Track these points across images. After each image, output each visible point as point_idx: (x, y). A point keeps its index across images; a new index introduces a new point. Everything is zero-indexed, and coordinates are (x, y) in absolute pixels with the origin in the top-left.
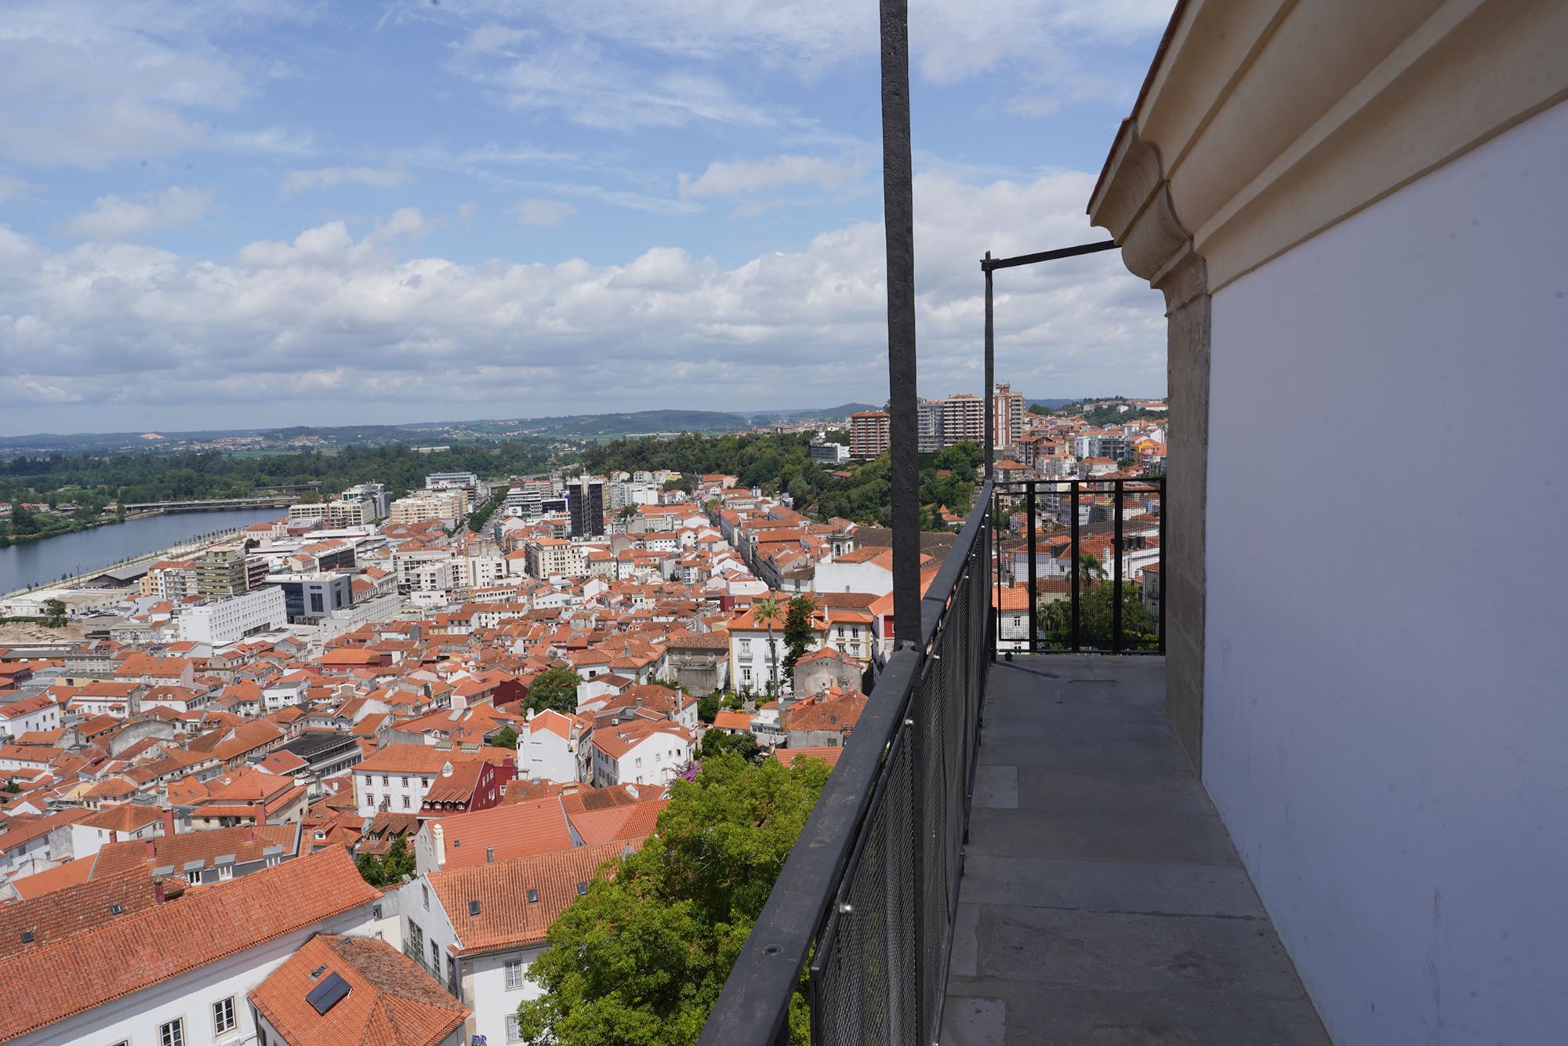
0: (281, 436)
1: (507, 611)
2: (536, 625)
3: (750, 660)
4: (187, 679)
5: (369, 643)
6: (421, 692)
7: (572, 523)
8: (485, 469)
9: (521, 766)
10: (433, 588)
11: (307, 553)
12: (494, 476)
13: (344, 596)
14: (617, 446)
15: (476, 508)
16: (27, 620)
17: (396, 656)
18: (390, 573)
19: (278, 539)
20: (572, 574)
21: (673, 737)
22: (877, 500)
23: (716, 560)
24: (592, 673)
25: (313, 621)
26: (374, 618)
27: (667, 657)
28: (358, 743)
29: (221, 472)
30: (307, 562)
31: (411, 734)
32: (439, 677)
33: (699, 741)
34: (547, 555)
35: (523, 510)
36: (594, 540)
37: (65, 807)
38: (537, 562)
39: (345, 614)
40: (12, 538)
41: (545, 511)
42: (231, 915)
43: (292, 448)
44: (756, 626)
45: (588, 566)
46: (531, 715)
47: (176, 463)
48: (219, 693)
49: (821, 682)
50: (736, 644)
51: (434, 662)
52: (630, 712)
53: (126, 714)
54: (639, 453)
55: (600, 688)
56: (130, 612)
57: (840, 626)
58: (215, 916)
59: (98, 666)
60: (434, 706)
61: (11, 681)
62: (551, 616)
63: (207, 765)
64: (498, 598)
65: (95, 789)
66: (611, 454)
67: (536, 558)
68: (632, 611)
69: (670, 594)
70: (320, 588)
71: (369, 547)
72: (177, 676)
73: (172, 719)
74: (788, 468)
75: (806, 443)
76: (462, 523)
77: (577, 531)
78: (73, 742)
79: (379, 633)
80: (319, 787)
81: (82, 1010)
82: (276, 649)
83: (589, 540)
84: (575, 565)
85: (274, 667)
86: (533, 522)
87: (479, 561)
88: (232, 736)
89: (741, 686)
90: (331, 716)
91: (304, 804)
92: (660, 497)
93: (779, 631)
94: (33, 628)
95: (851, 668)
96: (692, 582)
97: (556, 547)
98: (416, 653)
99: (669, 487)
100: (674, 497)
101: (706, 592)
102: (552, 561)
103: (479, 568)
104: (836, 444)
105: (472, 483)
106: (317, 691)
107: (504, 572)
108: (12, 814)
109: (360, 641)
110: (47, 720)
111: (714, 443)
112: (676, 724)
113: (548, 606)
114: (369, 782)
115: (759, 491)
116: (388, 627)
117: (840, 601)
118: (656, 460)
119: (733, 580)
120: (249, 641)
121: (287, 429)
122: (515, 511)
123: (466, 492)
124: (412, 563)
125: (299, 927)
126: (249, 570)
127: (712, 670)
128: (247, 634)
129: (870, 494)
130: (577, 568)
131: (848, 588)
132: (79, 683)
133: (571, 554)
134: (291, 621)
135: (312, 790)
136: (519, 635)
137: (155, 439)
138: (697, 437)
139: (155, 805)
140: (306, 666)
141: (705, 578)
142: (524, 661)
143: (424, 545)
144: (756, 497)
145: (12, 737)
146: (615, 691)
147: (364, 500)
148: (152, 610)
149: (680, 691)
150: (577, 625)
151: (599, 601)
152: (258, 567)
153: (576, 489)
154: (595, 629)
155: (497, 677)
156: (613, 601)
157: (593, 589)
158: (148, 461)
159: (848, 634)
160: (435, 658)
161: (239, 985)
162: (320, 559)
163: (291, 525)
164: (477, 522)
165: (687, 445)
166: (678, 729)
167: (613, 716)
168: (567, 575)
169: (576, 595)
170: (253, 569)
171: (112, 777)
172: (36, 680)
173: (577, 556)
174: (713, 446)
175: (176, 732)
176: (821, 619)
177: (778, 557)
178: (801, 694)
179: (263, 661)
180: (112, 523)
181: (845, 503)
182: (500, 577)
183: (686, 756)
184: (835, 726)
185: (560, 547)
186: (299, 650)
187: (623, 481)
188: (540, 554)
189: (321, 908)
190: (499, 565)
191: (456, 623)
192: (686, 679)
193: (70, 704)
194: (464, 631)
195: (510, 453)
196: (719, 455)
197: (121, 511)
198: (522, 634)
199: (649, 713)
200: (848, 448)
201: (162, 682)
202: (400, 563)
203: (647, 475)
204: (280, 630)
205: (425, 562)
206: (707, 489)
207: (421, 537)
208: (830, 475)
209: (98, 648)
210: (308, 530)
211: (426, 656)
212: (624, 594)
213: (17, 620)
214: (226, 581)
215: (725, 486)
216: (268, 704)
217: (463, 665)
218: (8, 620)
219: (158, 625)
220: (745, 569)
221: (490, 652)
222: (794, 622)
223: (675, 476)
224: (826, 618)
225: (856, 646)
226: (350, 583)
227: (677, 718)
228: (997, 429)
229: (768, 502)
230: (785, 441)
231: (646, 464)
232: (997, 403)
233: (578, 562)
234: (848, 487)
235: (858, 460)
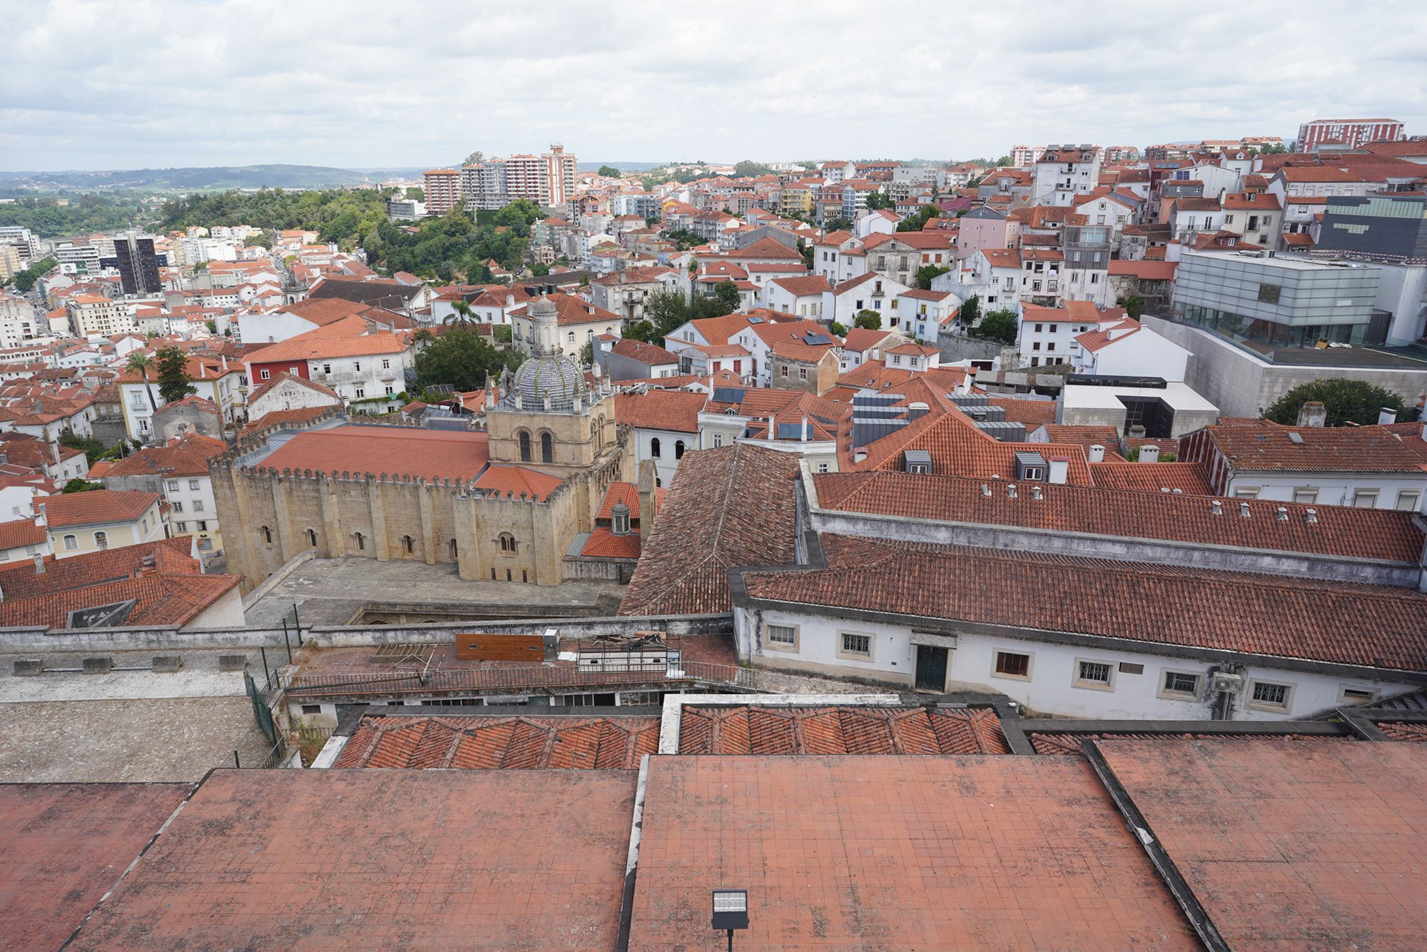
1: (26, 372)
7: (123, 280)
8: (59, 223)
14: (196, 199)
15: (30, 264)
22: (440, 255)
27: (93, 412)
34: (86, 313)
35: (78, 267)
36: (150, 298)
38: (77, 321)
41: (103, 268)
45: (137, 324)
50: (127, 397)
54: (218, 208)
62: (65, 375)
66: (190, 209)
67: (76, 316)
74: (364, 224)
75: (388, 200)
76: (10, 281)
77: (130, 288)
83: (144, 297)
84: (121, 322)
86: (85, 279)
89: (139, 436)
92: (238, 253)
93: (153, 381)
95: (207, 414)
97: (97, 305)
99: (249, 242)
100: (254, 253)
102: (94, 319)
104: (413, 201)
105: (26, 238)
107: (33, 332)
111: (296, 198)
113: (74, 365)
115: (335, 247)
118: (235, 215)
123: (15, 248)
129: (434, 249)
130: (125, 325)
131: (271, 338)
133: (114, 311)
138: (279, 193)
144: (332, 253)
150: (91, 383)
153: (121, 246)
157: (127, 347)
164: (24, 280)
165: (267, 201)
168: (113, 333)
169: (109, 352)
173: (122, 314)
174: (295, 201)
181: (408, 257)
182: (30, 337)
185: (103, 304)
187: (201, 237)
188: (78, 312)
190: (27, 325)
195: (91, 207)
196: (300, 211)
200: (424, 205)
203: (225, 231)
206: (287, 244)
208: (405, 231)
215: (305, 242)
222: (168, 373)
223: (256, 232)
228: (551, 188)
229: (344, 258)
230: (366, 197)
231: (224, 220)
232: (551, 163)
233: (124, 320)
234: (416, 243)
235: (433, 216)
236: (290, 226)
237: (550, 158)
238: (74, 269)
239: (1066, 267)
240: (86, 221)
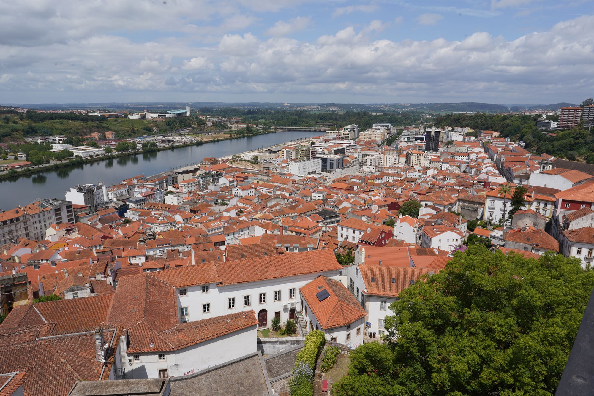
0: (326, 106)
1: (396, 176)
2: (407, 183)
3: (494, 209)
4: (289, 186)
5: (347, 182)
6: (363, 202)
7: (426, 146)
8: (395, 122)
9: (395, 234)
10: (371, 165)
11: (330, 148)
12: (398, 125)
13: (341, 164)
14: (448, 116)
15: (390, 136)
16: (248, 161)
17: (356, 188)
18: (357, 158)
19: (321, 142)
20: (423, 165)
21: (455, 234)
22: (568, 148)
23: (484, 166)
24: (426, 204)
25: (330, 172)
26: (349, 174)
27: (458, 203)
28: (340, 216)
29: (306, 118)
30: (330, 151)
31: (358, 215)
32: (369, 197)
33: (466, 237)
34: (414, 157)
35: (407, 139)
36: (434, 153)
37: (254, 220)
38: (410, 160)
39: (340, 171)
40: (246, 135)
41: (416, 140)
42: (297, 263)
43: (329, 110)
44: (499, 196)
45: (430, 163)
46: (401, 216)
47: (293, 114)
48: (299, 192)
49: (526, 223)
50: (488, 202)
51: (368, 192)
52: (439, 222)
53: (272, 194)
54: (457, 120)
55: (429, 210)
56: (276, 162)
57: (539, 201)
58: (292, 262)
59: (266, 178)
60: (366, 207)
61: (243, 179)
62: (413, 180)
63: (293, 214)
64: (394, 171)
65: (262, 216)
66: (445, 120)
67: (410, 158)
68: (445, 183)
69: (462, 178)
70: (333, 160)
71: (351, 148)
72: (287, 184)
73: (285, 198)
74: (525, 130)
75: (535, 120)
76: (384, 142)
77: (428, 149)
78: (257, 201)
79: (351, 179)
80: (326, 228)
81: (255, 281)
82: (317, 180)
83: (432, 153)
85: (316, 186)
86: (411, 144)
87: (389, 157)
88: (301, 206)
89: (488, 219)
90: (332, 205)
91: (321, 233)
92: (464, 139)
93: (509, 199)
94: (249, 164)
95: (541, 220)
96: (472, 174)
98: (362, 187)
99: (468, 134)
100: (470, 139)
101: (478, 179)
102: (416, 160)
103: (388, 160)
104: (551, 121)
105: (389, 127)
106: (329, 196)
107: (397, 162)
108: (240, 219)
109: (344, 181)
110: (251, 193)
111: (491, 117)
112: (458, 229)
113: (412, 177)
114: (342, 229)
115: (509, 139)
116: (354, 177)
117: (539, 190)
118: (464, 123)
119: (491, 175)
120: (309, 176)
121: (328, 104)
122: (404, 139)
123: (387, 130)
124: (365, 155)
125: (316, 272)
126: (311, 152)
127: (476, 210)
128: (309, 173)
129: (565, 145)
130: (425, 163)
131: (546, 185)
132: (260, 182)
133: (424, 158)
134: (323, 171)
135: (324, 229)
136: (400, 186)
137: (287, 105)
138: (484, 114)
139: (278, 224)
140: (326, 187)
141: (478, 173)
142: (401, 196)
143: (370, 149)
144: (507, 142)
145: (242, 196)
146: (434, 212)
147: (350, 131)
148: (282, 162)
149: (461, 217)
150: (423, 185)
151: (433, 177)
152: (314, 151)
153: (429, 133)
154: (430, 188)
155: (390, 200)
156: (438, 178)
157: (431, 172)
158: (284, 113)
159: (542, 205)
160: (369, 190)
161: (298, 285)
162: (334, 151)
163: (326, 138)
164: (390, 142)
166: (458, 231)
167: (432, 222)
168: (421, 166)
169: (424, 174)
170: (313, 152)
171: (267, 213)
172: (250, 180)
173: (426, 159)
175: (285, 202)
176: (530, 197)
177: (513, 168)
178: (515, 227)
179: (313, 183)
180: (273, 132)
181: (550, 147)
182: (396, 164)
183: (460, 242)
184: (529, 243)
185: (420, 155)
186: (324, 181)
187: (449, 131)
188: (412, 157)
189: (323, 268)
190: (396, 159)
191: (378, 179)
192: (464, 212)
193: (257, 189)
194: (380, 182)
195: (405, 117)
196: (493, 123)
197: (275, 129)
198: (401, 186)
199: (447, 223)
200: (557, 123)
201: (283, 186)
202: (361, 155)
203: (459, 129)
204: (319, 174)
205: (369, 155)
206: (485, 137)
207: (369, 146)
208: (545, 135)
209: (266, 172)
210: (331, 140)
211: (366, 189)
212: (443, 176)
213: (245, 161)
214: (304, 155)
215: (493, 136)
216: (313, 198)
217: (378, 194)
218: (243, 160)
219: (283, 167)
220: (497, 172)
221: (389, 191)
222: (517, 196)
223: (472, 130)
224: (533, 197)
225: (545, 211)
226: (343, 160)
227: (458, 227)
229: (513, 144)
230: (525, 118)
231: (459, 124)
234: (554, 141)
235: (561, 129)
236: (487, 129)
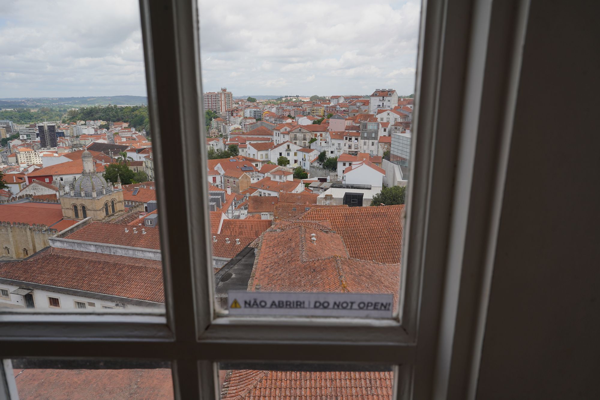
7: (41, 142)
20: (35, 163)
34: (22, 155)
35: (27, 136)
36: (52, 149)
38: (18, 159)
41: (37, 137)
54: (90, 113)
66: (80, 114)
74: (147, 120)
77: (43, 146)
83: (50, 149)
84: (36, 159)
92: (95, 131)
97: (27, 152)
99: (101, 127)
100: (102, 131)
102: (25, 158)
105: (10, 124)
115: (134, 129)
118: (97, 116)
122: (23, 137)
123: (4, 128)
130: (37, 161)
133: (34, 155)
138: (115, 106)
144: (132, 132)
153: (41, 128)
168: (33, 164)
173: (37, 156)
174: (121, 110)
185: (30, 152)
187: (82, 125)
188: (19, 155)
196: (123, 114)
203: (92, 122)
206: (115, 128)
223: (104, 123)
228: (221, 106)
229: (137, 134)
231: (93, 118)
232: (221, 96)
233: (38, 158)
236: (118, 120)
237: (221, 94)
238: (25, 137)
239: (361, 139)
240: (41, 118)
